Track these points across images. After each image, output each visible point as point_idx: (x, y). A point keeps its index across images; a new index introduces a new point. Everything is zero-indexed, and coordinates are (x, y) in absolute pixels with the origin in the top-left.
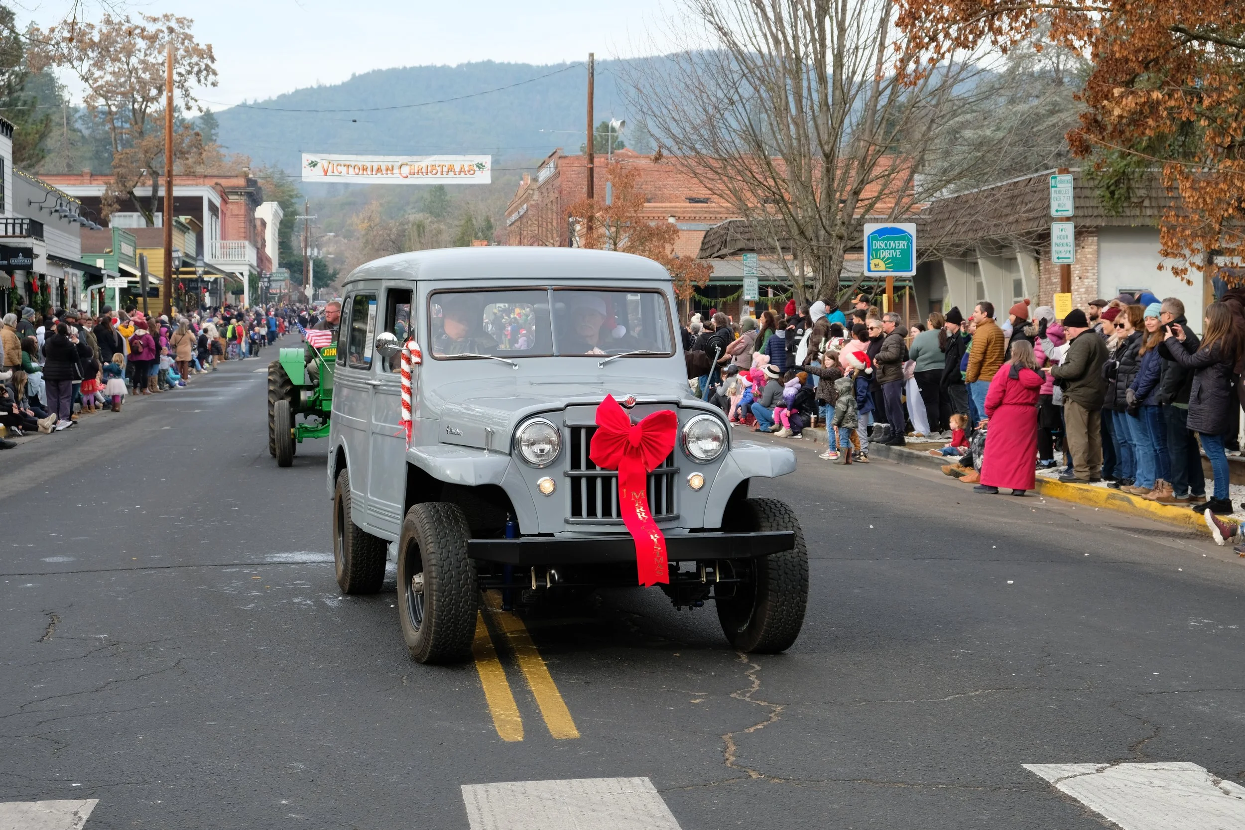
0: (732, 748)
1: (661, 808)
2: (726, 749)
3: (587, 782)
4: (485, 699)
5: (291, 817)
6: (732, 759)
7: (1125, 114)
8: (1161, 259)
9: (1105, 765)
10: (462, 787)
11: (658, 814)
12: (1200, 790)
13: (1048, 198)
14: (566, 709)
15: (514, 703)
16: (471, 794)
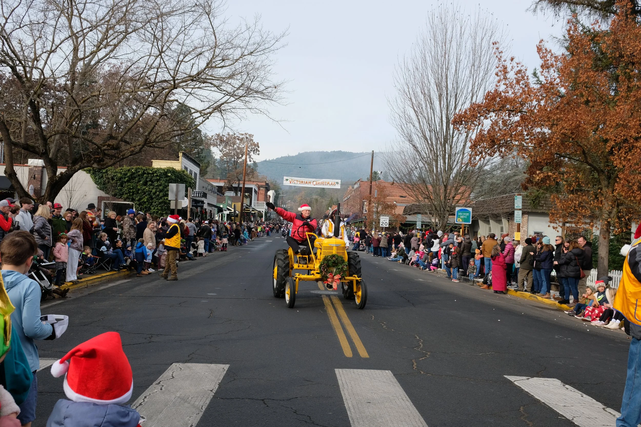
0: (415, 364)
1: (394, 380)
2: (413, 364)
4: (340, 344)
6: (415, 367)
7: (540, 179)
8: (549, 224)
9: (529, 377)
10: (335, 369)
11: (394, 382)
12: (559, 387)
13: (514, 202)
14: (365, 349)
15: (349, 346)
16: (338, 371)
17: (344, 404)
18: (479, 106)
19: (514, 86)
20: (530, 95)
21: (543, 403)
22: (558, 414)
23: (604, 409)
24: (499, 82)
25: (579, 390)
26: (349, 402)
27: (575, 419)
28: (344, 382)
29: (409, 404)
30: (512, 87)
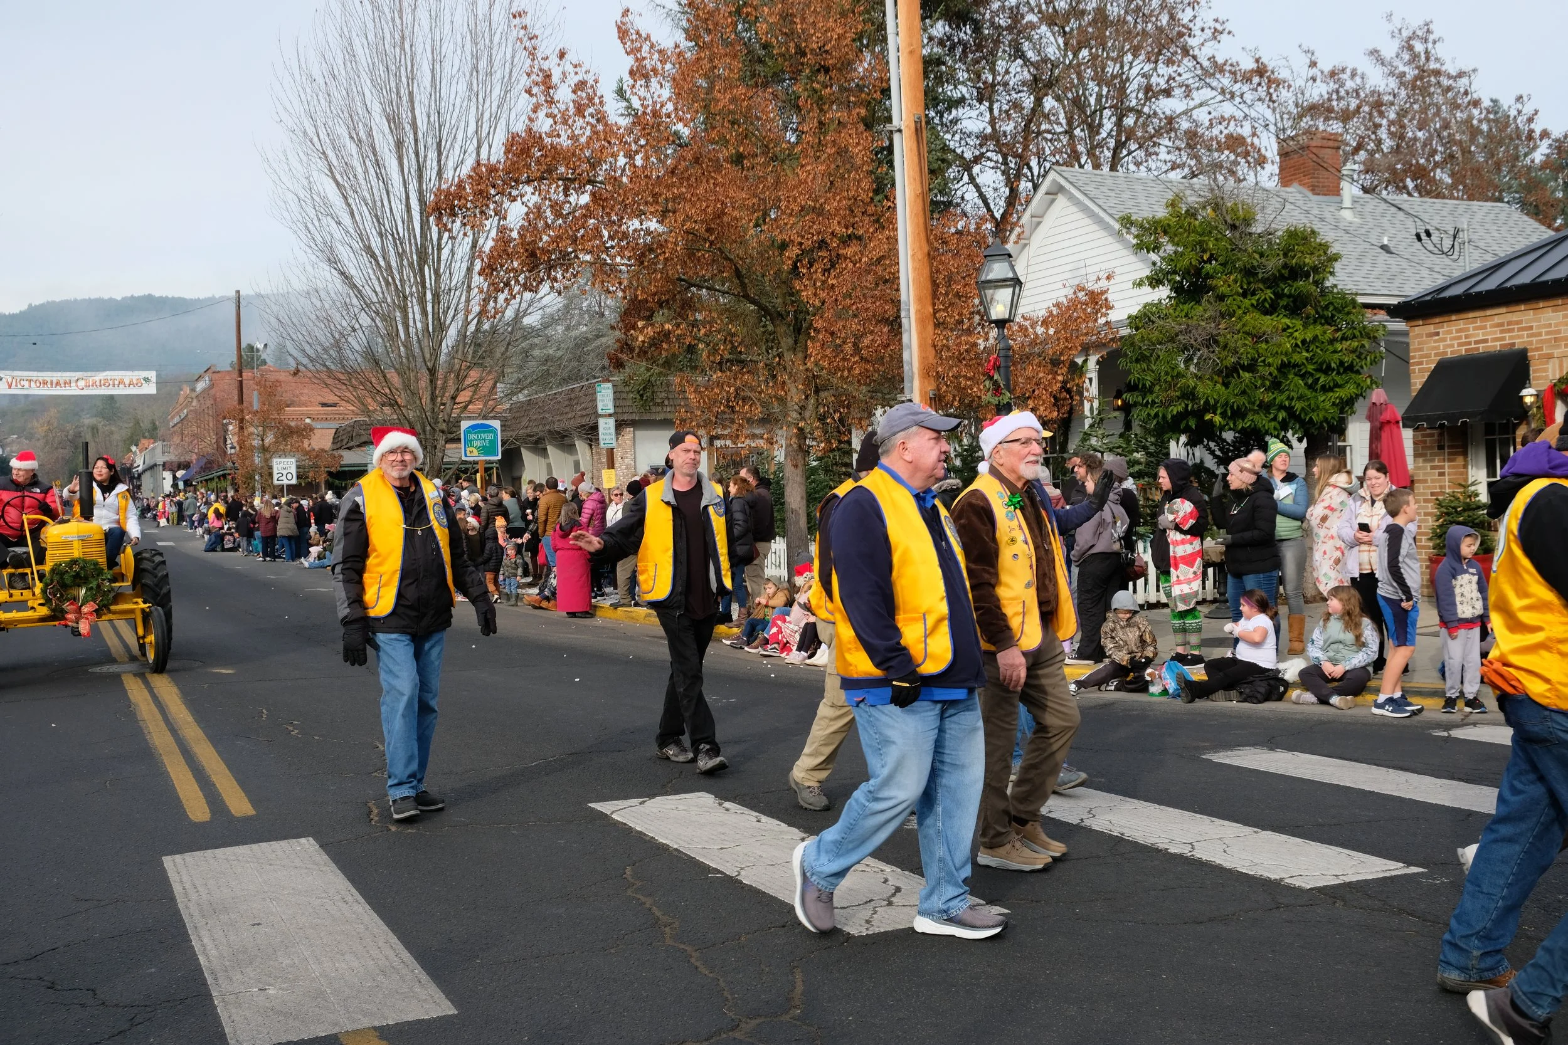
0: (376, 811)
1: (323, 858)
2: (370, 812)
3: (264, 844)
4: (176, 793)
6: (376, 819)
7: (647, 340)
9: (646, 799)
10: (164, 858)
11: (321, 862)
12: (710, 810)
13: (596, 399)
14: (243, 794)
15: (200, 794)
16: (172, 863)
17: (190, 941)
18: (492, 169)
19: (570, 122)
20: (609, 143)
21: (676, 850)
22: (707, 869)
24: (535, 111)
25: (753, 808)
26: (204, 933)
27: (743, 873)
28: (188, 886)
29: (361, 910)
30: (565, 122)
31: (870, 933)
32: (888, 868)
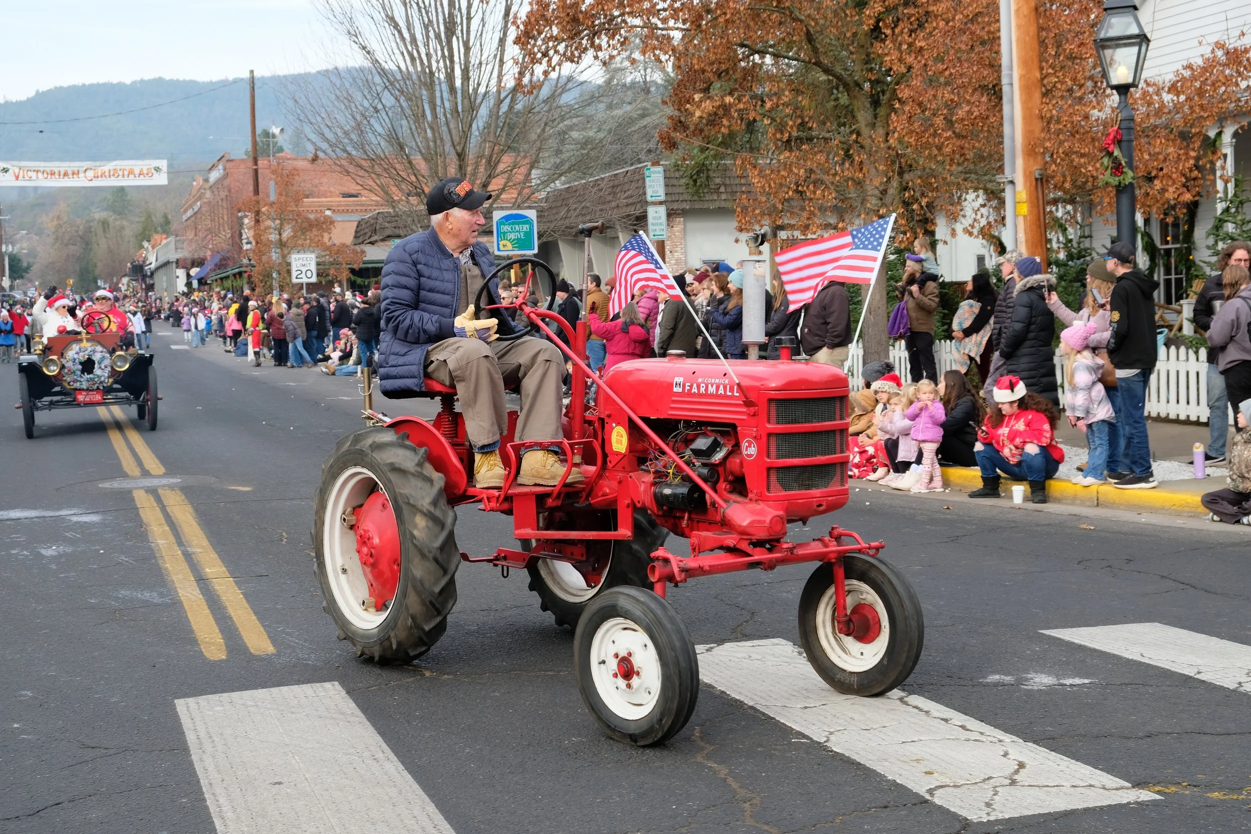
1: (350, 706)
3: (284, 689)
4: (190, 626)
5: (24, 739)
7: (704, 116)
8: (736, 233)
9: (712, 645)
10: (176, 701)
11: (349, 712)
12: (789, 660)
13: (644, 186)
14: (262, 629)
15: (216, 628)
16: (186, 708)
17: (204, 800)
21: (752, 708)
22: (789, 732)
23: (901, 699)
26: (218, 790)
27: (832, 738)
28: (202, 734)
29: (393, 770)
31: (992, 818)
32: (1007, 738)
